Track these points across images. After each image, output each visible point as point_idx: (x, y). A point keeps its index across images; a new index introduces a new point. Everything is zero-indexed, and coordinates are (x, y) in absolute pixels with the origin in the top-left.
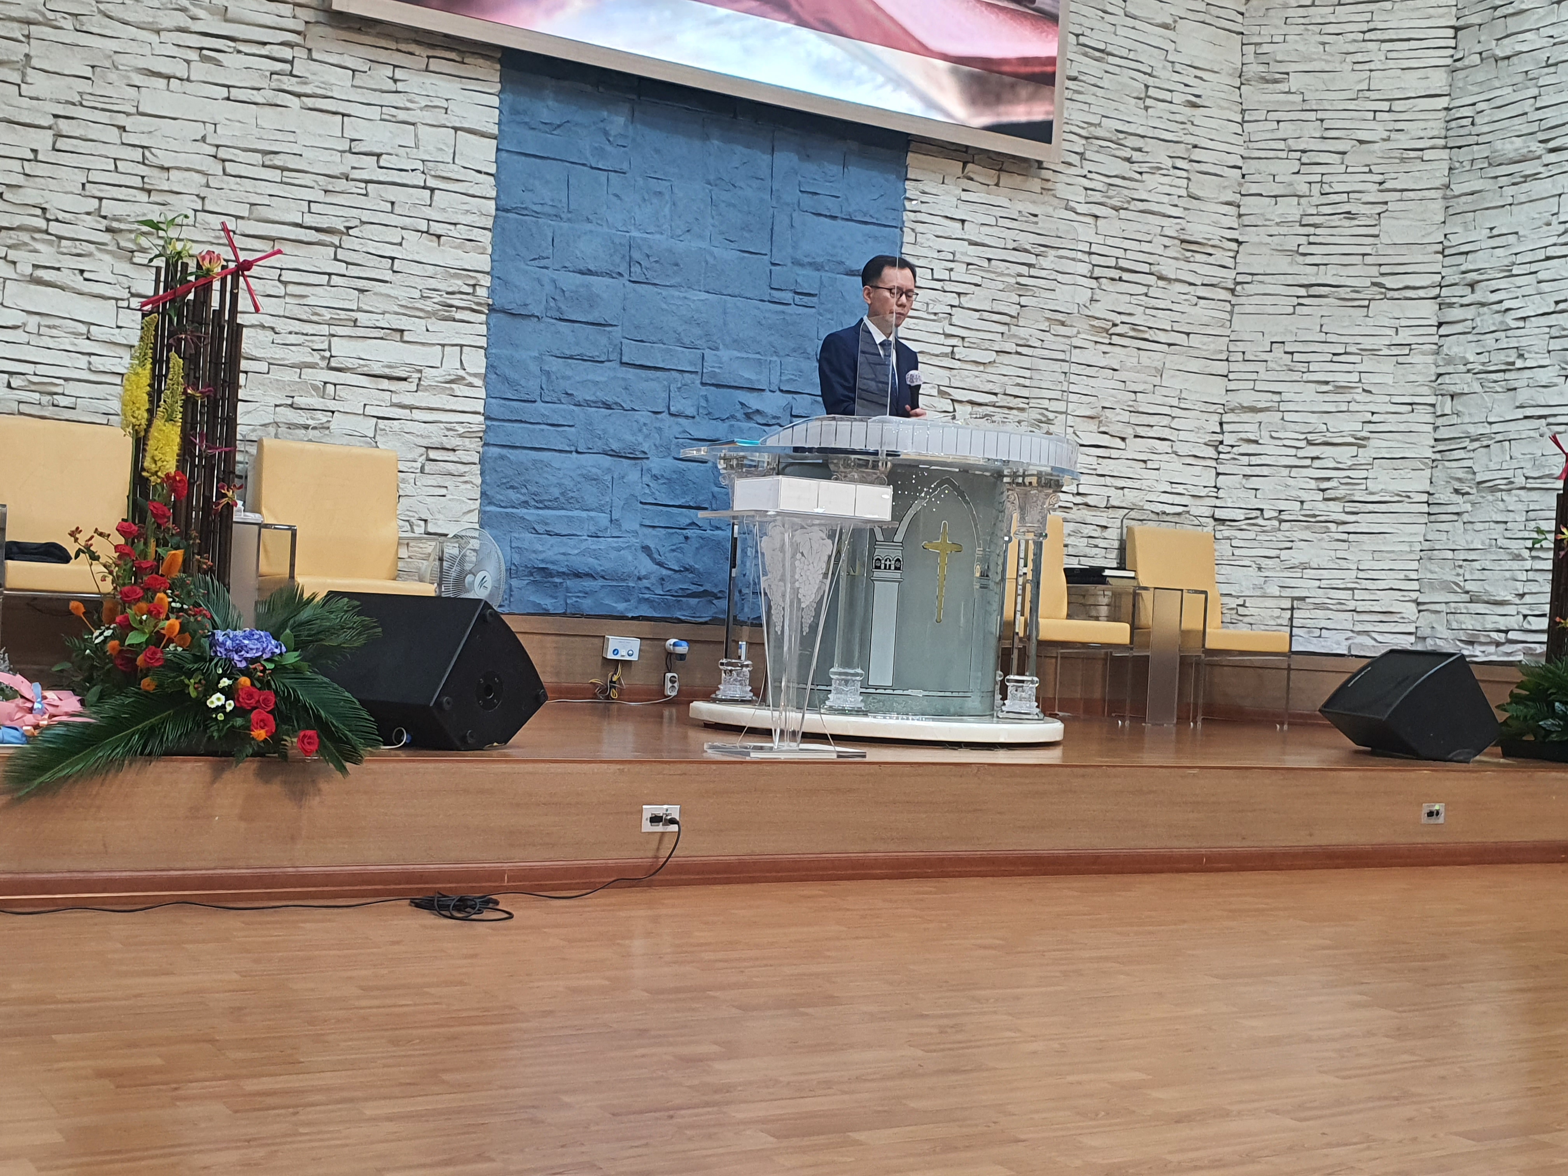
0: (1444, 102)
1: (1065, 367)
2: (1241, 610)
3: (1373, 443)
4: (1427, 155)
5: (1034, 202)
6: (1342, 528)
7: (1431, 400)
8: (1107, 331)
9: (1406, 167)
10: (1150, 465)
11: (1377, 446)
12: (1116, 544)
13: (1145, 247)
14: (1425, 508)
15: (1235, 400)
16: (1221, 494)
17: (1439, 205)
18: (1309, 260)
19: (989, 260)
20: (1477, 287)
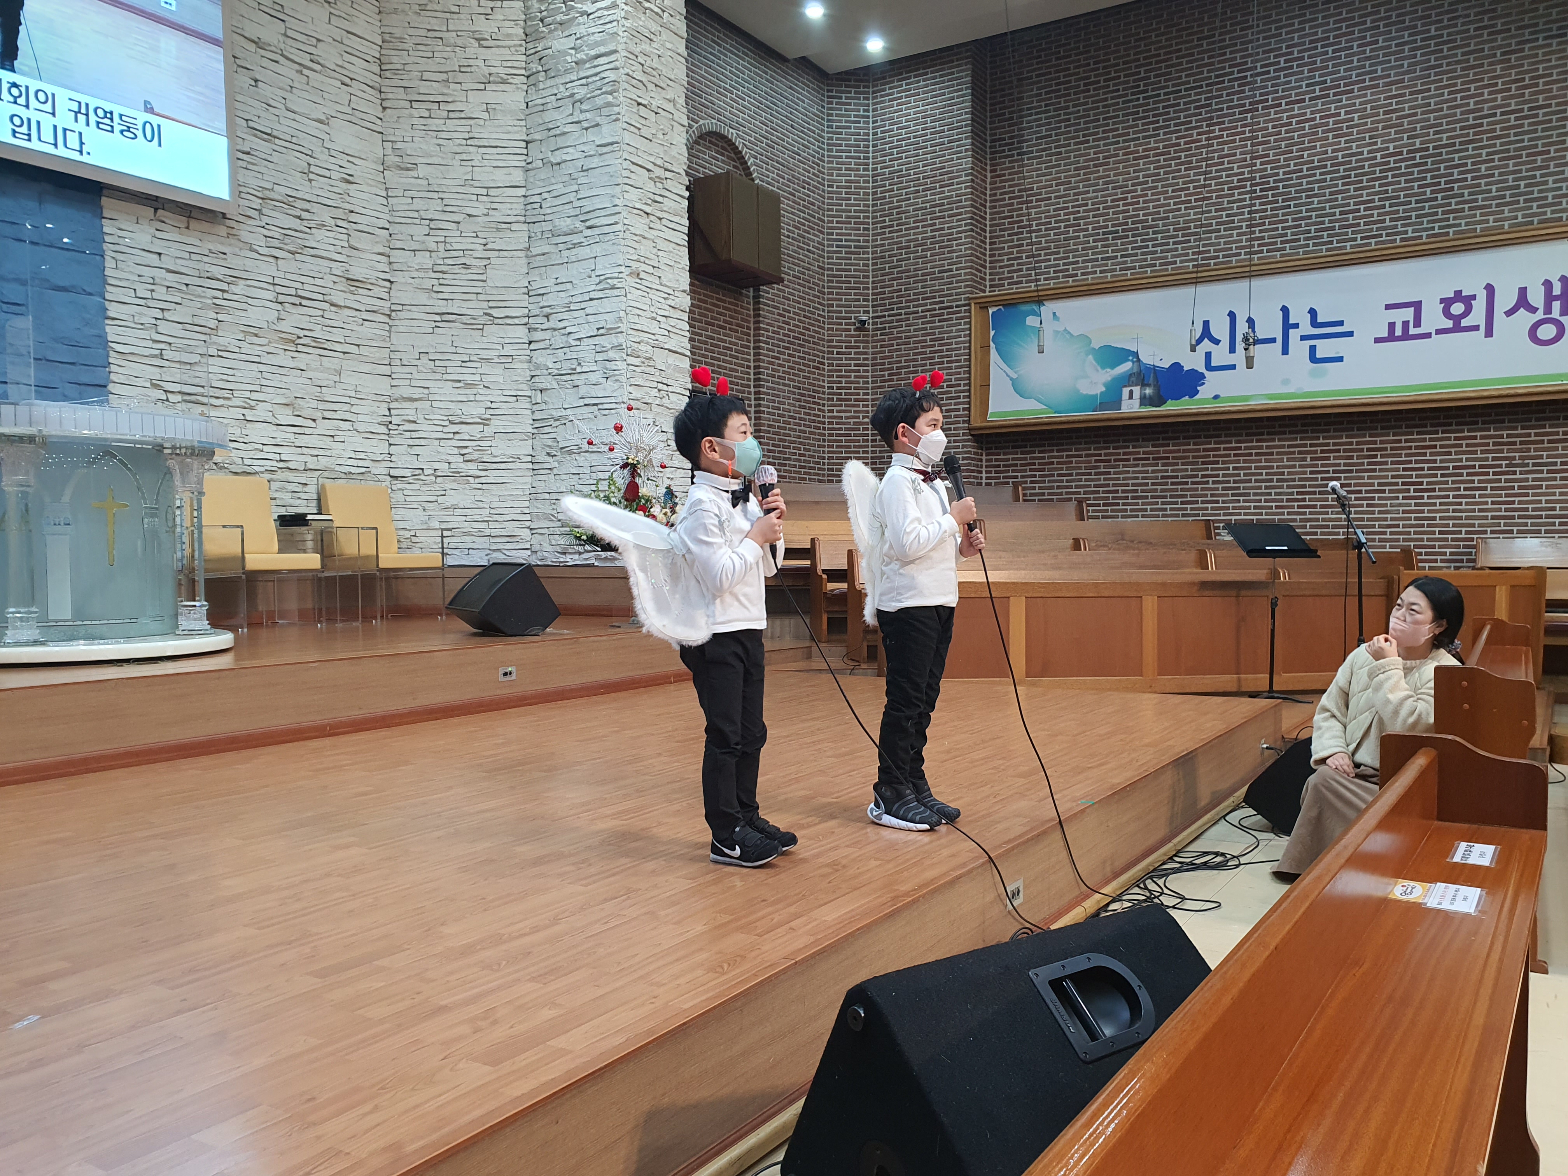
0: (522, 191)
1: (262, 368)
2: (414, 539)
3: (494, 422)
4: (514, 227)
5: (222, 243)
6: (477, 480)
7: (528, 393)
8: (293, 342)
9: (500, 235)
10: (336, 438)
11: (497, 424)
12: (315, 496)
13: (318, 282)
14: (530, 466)
15: (397, 393)
16: (393, 458)
17: (524, 261)
18: (441, 296)
19: (187, 285)
20: (551, 317)
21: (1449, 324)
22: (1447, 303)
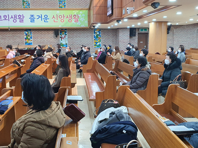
21: (4, 19)
22: (4, 16)
